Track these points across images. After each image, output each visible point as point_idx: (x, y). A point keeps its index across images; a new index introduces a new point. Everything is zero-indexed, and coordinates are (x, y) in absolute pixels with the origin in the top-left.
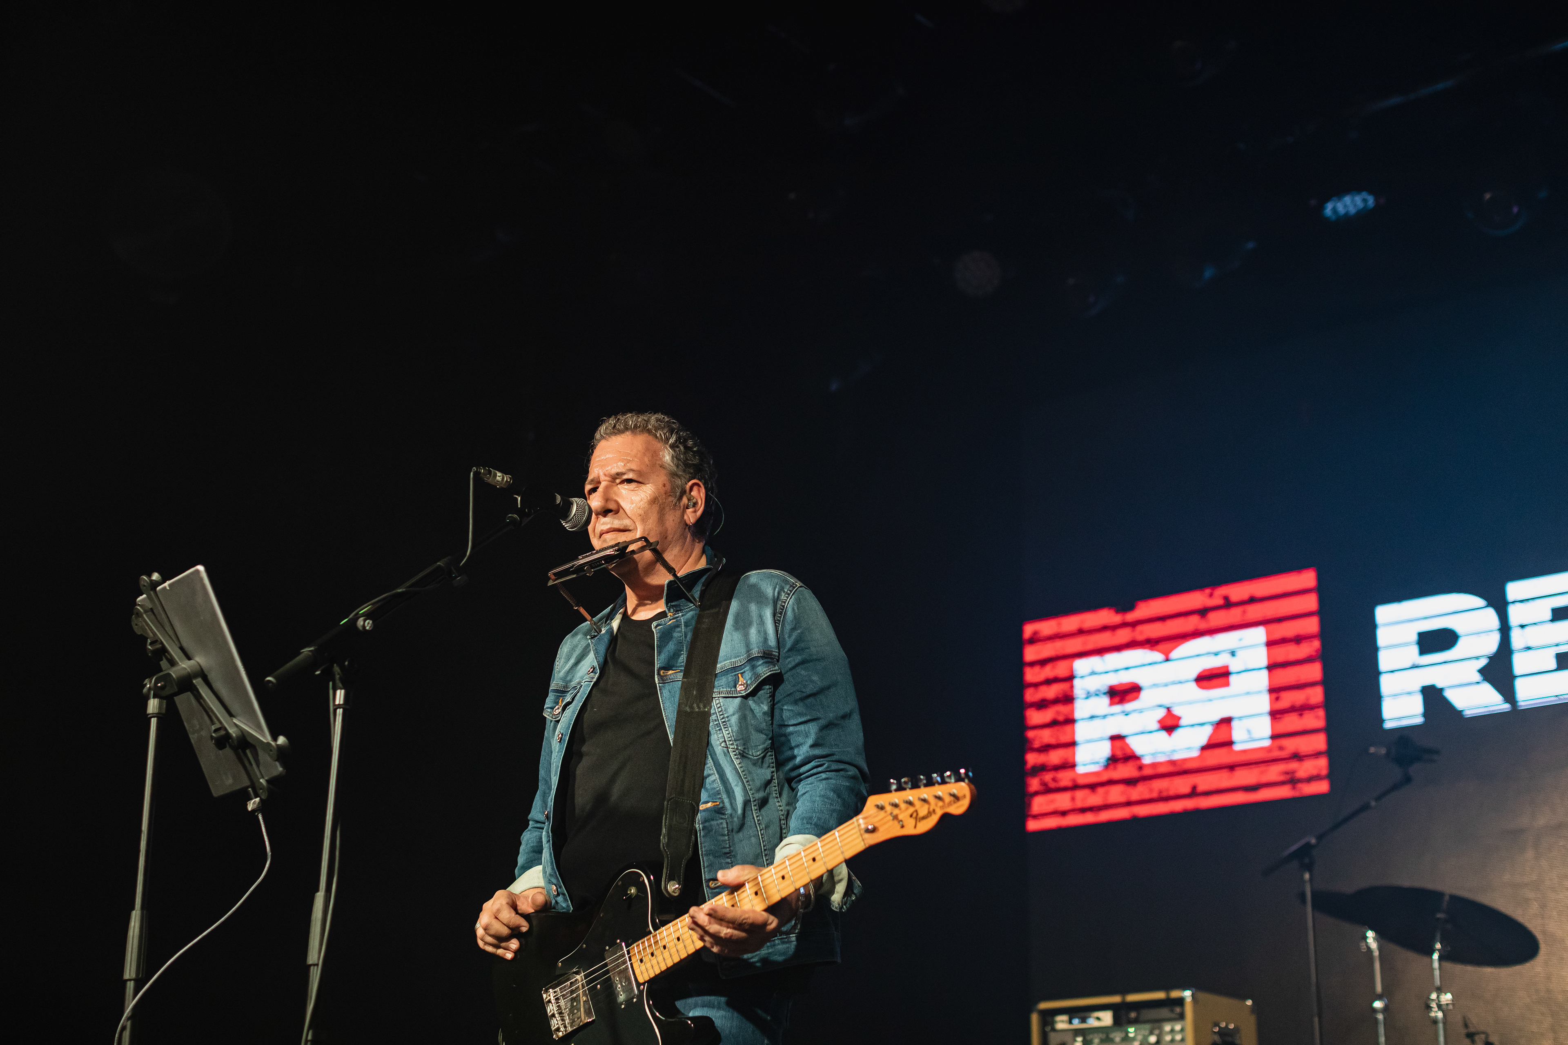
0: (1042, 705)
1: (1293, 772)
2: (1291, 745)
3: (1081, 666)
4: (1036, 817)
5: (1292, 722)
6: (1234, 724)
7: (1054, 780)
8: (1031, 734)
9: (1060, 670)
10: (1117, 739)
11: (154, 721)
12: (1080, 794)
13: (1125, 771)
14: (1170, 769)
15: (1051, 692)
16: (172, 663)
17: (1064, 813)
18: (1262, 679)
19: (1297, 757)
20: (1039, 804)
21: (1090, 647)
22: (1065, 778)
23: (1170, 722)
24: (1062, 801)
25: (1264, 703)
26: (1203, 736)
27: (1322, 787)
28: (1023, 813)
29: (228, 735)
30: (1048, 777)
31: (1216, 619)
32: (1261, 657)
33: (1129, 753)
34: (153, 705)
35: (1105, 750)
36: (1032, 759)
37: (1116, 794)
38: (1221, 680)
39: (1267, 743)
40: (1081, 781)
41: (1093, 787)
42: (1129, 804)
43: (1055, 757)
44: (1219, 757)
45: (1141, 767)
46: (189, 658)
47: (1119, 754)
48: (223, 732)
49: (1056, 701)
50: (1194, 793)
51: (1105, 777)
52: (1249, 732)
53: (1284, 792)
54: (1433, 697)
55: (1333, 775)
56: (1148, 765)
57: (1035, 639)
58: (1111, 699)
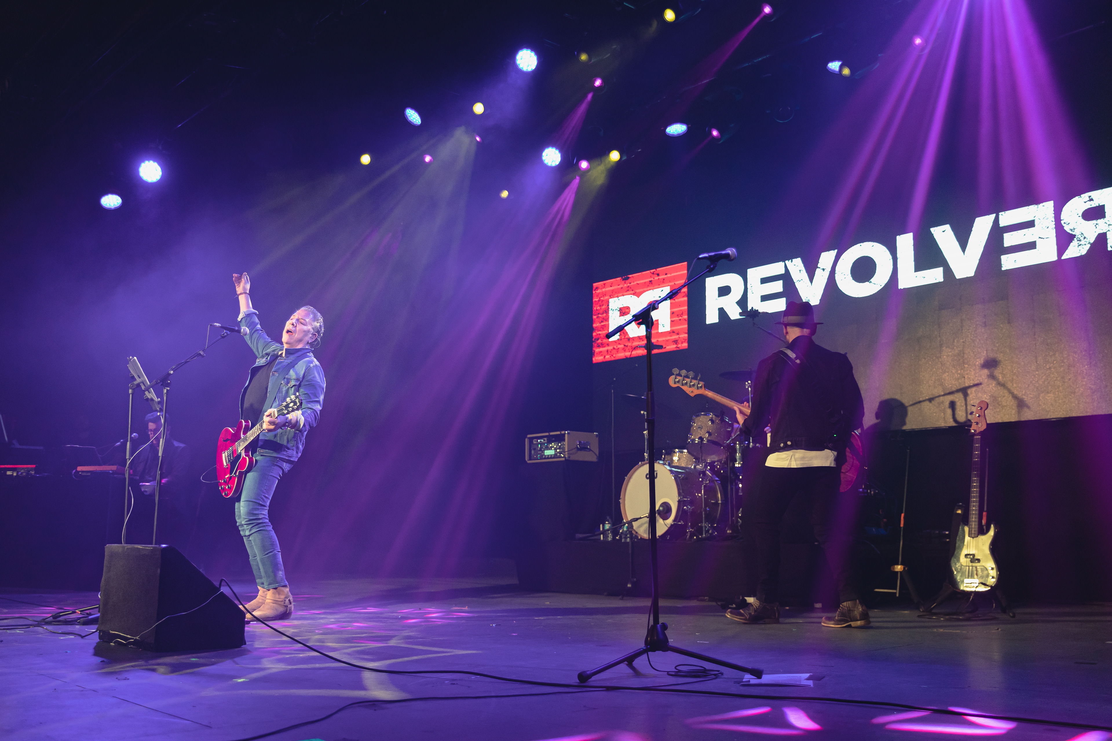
0: (599, 313)
1: (676, 340)
2: (676, 329)
3: (610, 300)
4: (595, 357)
8: (594, 324)
9: (605, 300)
11: (131, 395)
15: (601, 310)
16: (135, 380)
17: (605, 355)
18: (668, 304)
19: (678, 333)
20: (596, 351)
21: (615, 292)
24: (604, 351)
27: (685, 345)
29: (148, 398)
30: (599, 343)
34: (130, 391)
36: (594, 335)
37: (621, 348)
39: (669, 328)
42: (625, 351)
45: (628, 338)
46: (140, 378)
48: (147, 397)
49: (603, 312)
52: (663, 324)
53: (673, 347)
54: (722, 312)
55: (690, 340)
56: (631, 338)
57: (597, 288)
58: (620, 313)
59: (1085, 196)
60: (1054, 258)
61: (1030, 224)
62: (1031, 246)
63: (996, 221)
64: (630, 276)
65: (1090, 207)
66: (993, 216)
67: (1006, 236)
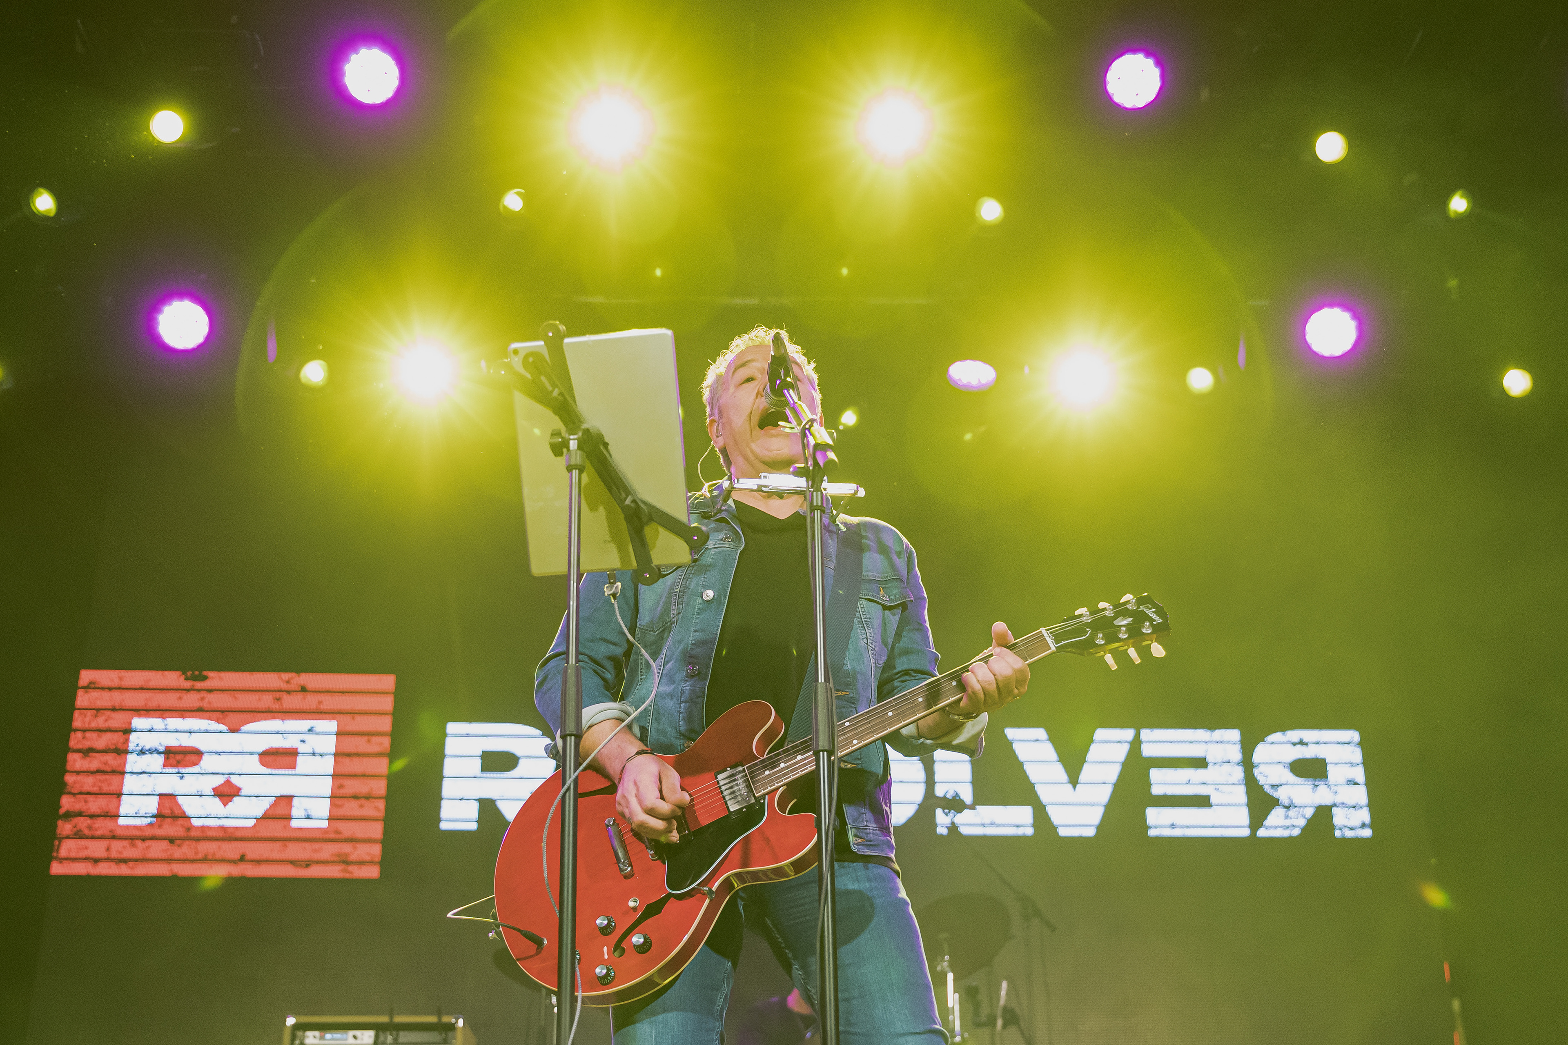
0: (87, 752)
1: (347, 855)
2: (348, 829)
3: (138, 722)
4: (61, 860)
5: (351, 808)
6: (295, 801)
7: (90, 827)
8: (69, 779)
9: (116, 721)
10: (167, 798)
12: (116, 845)
13: (171, 829)
14: (221, 834)
15: (102, 741)
17: (96, 861)
18: (328, 765)
19: (352, 840)
20: (67, 848)
21: (153, 704)
22: (102, 826)
23: (227, 790)
24: (97, 848)
25: (326, 786)
26: (260, 808)
27: (373, 872)
28: (48, 854)
30: (83, 823)
31: (289, 702)
32: (329, 744)
33: (177, 812)
35: (151, 806)
36: (67, 803)
37: (157, 849)
38: (287, 760)
39: (324, 824)
40: (119, 832)
41: (132, 839)
42: (170, 861)
43: (95, 805)
44: (274, 829)
45: (190, 828)
47: (167, 812)
49: (105, 751)
50: (242, 859)
51: (149, 832)
52: (305, 810)
53: (334, 872)
54: (487, 807)
55: (384, 863)
56: (198, 827)
57: (91, 686)
58: (167, 759)
59: (1294, 735)
60: (1246, 832)
61: (1200, 763)
62: (1203, 801)
63: (1136, 743)
64: (211, 674)
65: (1300, 756)
66: (1129, 734)
67: (1155, 774)
